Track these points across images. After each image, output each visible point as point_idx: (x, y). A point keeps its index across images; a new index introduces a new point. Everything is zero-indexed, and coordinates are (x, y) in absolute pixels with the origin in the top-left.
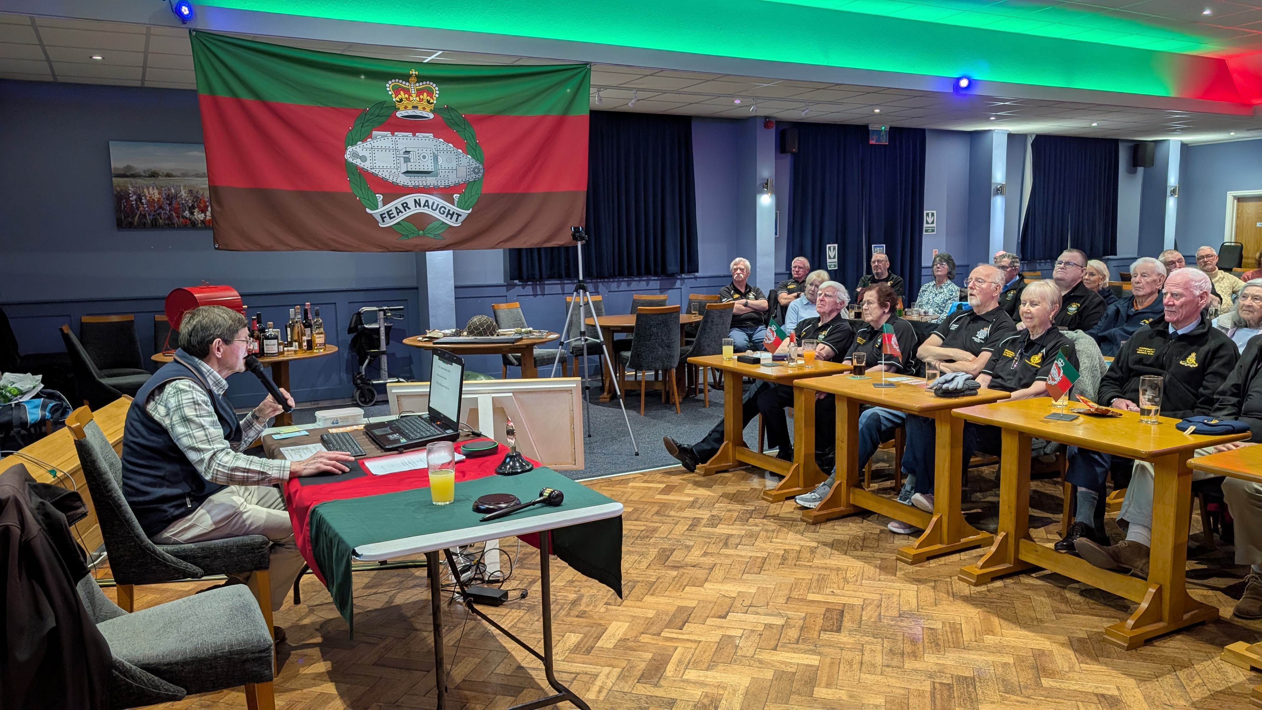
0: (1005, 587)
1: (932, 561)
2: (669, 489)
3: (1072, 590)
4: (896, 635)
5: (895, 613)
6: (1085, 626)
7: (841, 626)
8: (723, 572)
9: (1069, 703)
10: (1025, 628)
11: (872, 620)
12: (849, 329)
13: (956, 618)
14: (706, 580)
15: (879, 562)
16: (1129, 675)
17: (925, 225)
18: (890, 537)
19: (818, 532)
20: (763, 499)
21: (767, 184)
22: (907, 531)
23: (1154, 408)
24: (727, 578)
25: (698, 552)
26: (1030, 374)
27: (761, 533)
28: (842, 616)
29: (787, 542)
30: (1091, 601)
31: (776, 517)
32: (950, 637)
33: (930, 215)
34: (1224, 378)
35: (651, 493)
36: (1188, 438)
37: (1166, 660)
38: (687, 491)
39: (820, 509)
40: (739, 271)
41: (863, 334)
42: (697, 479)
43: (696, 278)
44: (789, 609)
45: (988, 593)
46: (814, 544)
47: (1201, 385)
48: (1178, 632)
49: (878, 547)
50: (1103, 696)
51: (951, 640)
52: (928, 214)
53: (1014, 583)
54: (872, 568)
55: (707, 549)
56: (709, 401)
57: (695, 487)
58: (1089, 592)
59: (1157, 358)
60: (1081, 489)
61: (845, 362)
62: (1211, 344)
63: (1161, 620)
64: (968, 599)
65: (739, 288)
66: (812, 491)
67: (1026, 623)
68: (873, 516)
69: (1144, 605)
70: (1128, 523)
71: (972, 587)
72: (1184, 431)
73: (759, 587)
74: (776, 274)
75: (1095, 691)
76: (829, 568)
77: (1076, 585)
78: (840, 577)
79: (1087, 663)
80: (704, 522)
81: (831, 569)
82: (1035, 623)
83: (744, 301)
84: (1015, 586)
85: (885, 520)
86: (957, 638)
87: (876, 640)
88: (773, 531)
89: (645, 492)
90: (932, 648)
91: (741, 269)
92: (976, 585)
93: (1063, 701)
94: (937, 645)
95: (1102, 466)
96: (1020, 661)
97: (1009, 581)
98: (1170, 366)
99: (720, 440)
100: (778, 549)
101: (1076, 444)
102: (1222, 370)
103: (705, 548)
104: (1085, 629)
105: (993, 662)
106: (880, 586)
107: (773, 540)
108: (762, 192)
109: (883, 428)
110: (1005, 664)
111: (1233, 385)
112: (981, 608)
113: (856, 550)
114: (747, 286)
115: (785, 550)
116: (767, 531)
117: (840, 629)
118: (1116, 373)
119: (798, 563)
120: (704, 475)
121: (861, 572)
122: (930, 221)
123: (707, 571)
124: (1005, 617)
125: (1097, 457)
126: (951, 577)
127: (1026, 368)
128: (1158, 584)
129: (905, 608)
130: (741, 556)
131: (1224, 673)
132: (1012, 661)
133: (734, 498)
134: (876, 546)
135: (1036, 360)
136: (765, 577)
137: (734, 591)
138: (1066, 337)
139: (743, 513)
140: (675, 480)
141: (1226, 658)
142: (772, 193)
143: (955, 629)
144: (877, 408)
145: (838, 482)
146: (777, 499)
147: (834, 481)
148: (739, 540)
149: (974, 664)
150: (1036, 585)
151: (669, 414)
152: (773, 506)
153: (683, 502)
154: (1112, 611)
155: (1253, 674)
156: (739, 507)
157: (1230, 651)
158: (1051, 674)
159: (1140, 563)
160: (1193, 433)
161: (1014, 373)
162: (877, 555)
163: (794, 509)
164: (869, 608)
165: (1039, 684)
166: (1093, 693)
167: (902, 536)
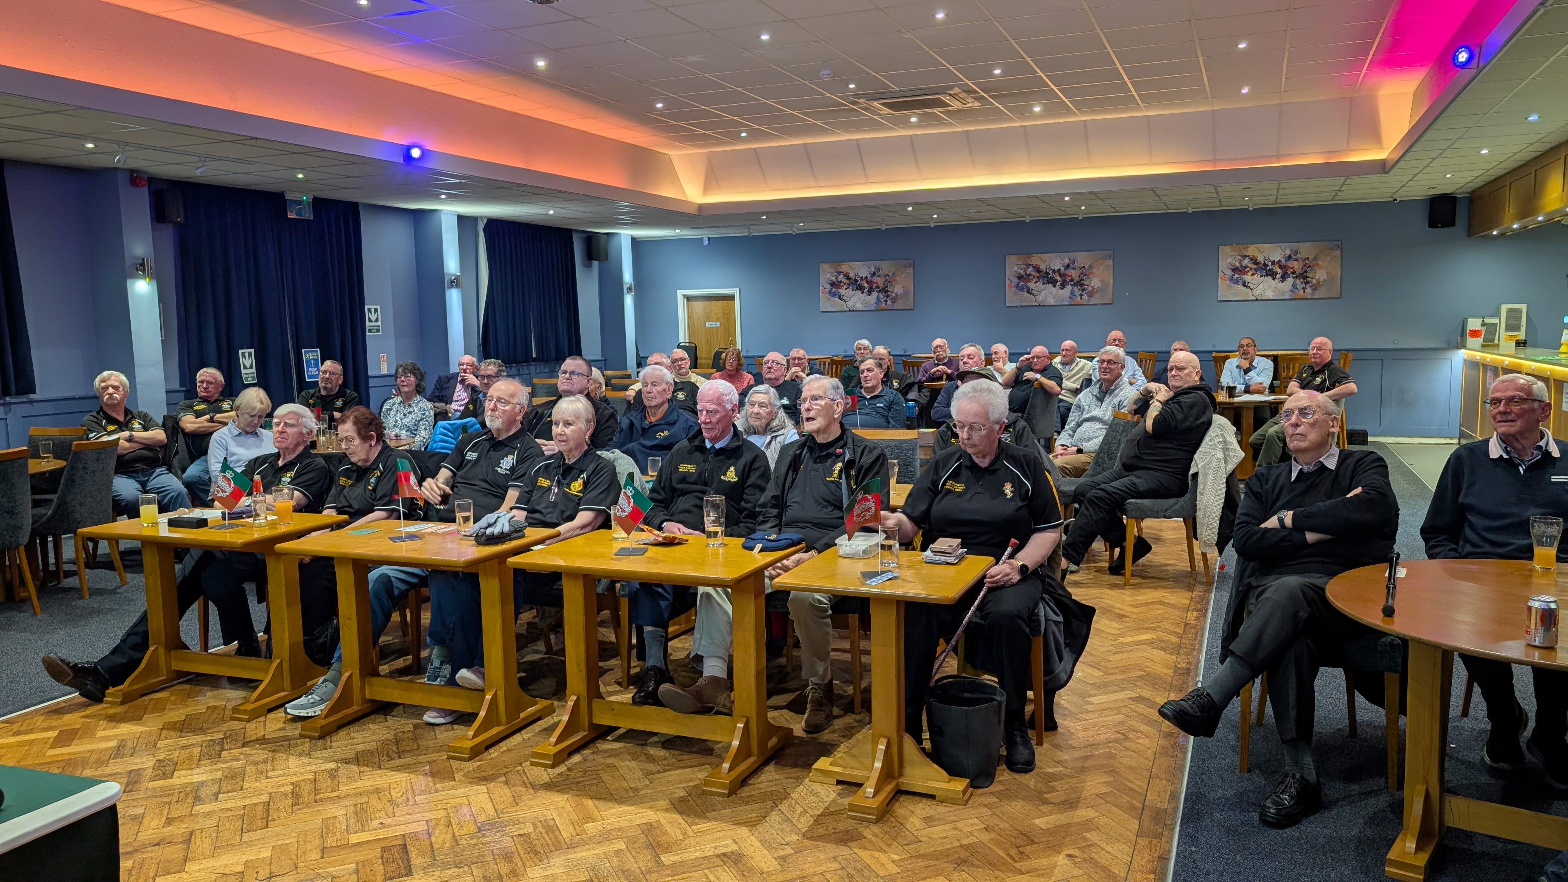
0: (585, 760)
1: (491, 750)
2: (66, 737)
3: (654, 744)
4: (484, 857)
5: (472, 828)
6: (680, 782)
7: (410, 866)
8: (208, 840)
9: (696, 874)
10: (623, 803)
11: (447, 845)
12: (324, 467)
13: (545, 813)
14: (186, 859)
15: (428, 767)
16: (740, 824)
17: (368, 324)
18: (429, 733)
19: (331, 748)
20: (232, 719)
21: (143, 265)
22: (449, 719)
23: (719, 529)
24: (219, 847)
25: (155, 822)
26: (573, 504)
27: (248, 768)
28: (407, 852)
29: (291, 771)
30: (676, 752)
31: (262, 741)
32: (547, 838)
33: (373, 310)
34: (762, 490)
35: (35, 749)
36: (757, 558)
37: (765, 797)
38: (100, 734)
39: (327, 716)
40: (111, 390)
41: (347, 474)
42: (112, 711)
43: (31, 402)
44: (330, 864)
45: (569, 773)
46: (332, 765)
47: (742, 499)
48: (765, 763)
49: (418, 748)
50: (724, 855)
51: (549, 842)
52: (369, 310)
53: (593, 753)
54: (422, 777)
55: (168, 813)
56: (89, 589)
57: (114, 724)
58: (672, 743)
59: (700, 474)
60: (648, 629)
61: (325, 512)
62: (747, 457)
63: (749, 755)
64: (550, 786)
65: (114, 415)
66: (306, 693)
67: (621, 797)
68: (396, 709)
69: (736, 743)
70: (702, 657)
71: (549, 770)
72: (752, 550)
73: (274, 847)
74: (167, 392)
75: (718, 852)
76: (364, 792)
77: (655, 739)
78: (384, 800)
79: (697, 824)
80: (149, 773)
81: (368, 793)
82: (631, 794)
83: (126, 434)
84: (595, 756)
85: (417, 711)
86: (556, 837)
87: (461, 870)
88: (265, 761)
89: (23, 750)
90: (531, 859)
91: (114, 387)
92: (553, 766)
93: (690, 874)
94: (536, 853)
95: (665, 599)
96: (631, 842)
97: (586, 752)
98: (712, 483)
99: (143, 646)
100: (282, 785)
101: (636, 579)
102: (761, 482)
103: (165, 812)
104: (682, 785)
105: (605, 853)
106: (440, 798)
107: (270, 774)
108: (135, 276)
109: (396, 592)
110: (618, 851)
111: (773, 497)
112: (568, 793)
113: (392, 759)
114: (127, 412)
115: (293, 784)
116: (256, 763)
117: (410, 869)
118: (660, 494)
119: (318, 797)
120: (122, 703)
121: (409, 786)
122: (373, 318)
123: (182, 846)
124: (598, 796)
125: (660, 590)
126: (521, 764)
127: (567, 497)
128: (743, 716)
129: (482, 818)
130: (229, 810)
131: (817, 795)
132: (623, 847)
133: (183, 727)
134: (415, 747)
135: (576, 486)
136: (278, 829)
137: (237, 864)
138: (604, 459)
139: (208, 746)
140: (73, 720)
141: (815, 779)
142: (151, 278)
143: (551, 828)
144: (385, 567)
145: (347, 674)
146: (254, 715)
147: (340, 674)
148: (216, 786)
149: (586, 863)
150: (615, 750)
151: (20, 618)
152: (251, 726)
153: (101, 751)
154: (699, 759)
155: (840, 787)
156: (198, 739)
157: (817, 770)
158: (668, 848)
159: (721, 699)
160: (761, 551)
161: (555, 505)
162: (421, 758)
163: (285, 722)
164: (437, 832)
165: (660, 864)
166: (714, 855)
167: (443, 728)
